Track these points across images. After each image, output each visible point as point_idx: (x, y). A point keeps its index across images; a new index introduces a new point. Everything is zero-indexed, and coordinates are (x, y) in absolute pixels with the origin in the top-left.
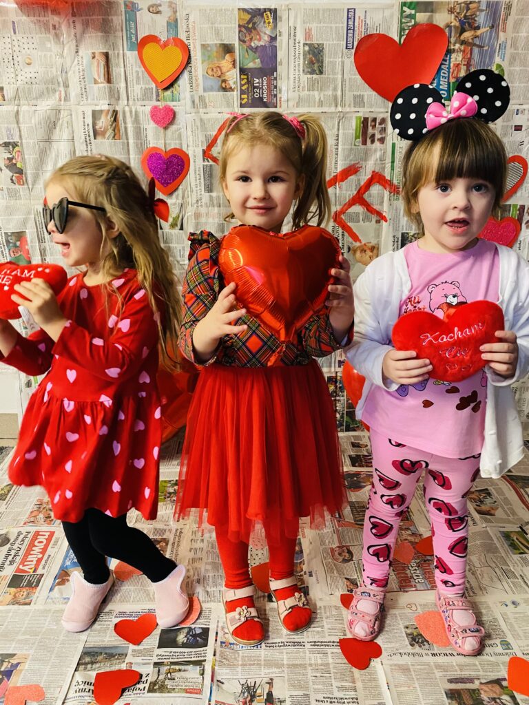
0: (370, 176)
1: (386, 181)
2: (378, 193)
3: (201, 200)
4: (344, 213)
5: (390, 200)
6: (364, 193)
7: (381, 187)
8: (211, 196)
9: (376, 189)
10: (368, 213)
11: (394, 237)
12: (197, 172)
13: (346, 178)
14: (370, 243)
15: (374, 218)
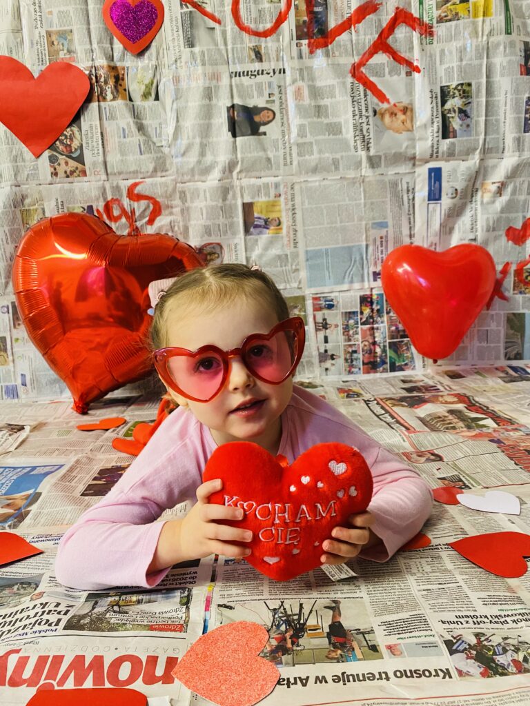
0: (393, 14)
1: (414, 19)
2: (405, 36)
3: (180, 58)
4: (364, 65)
5: (421, 44)
6: (388, 37)
7: (409, 29)
8: (193, 54)
9: (402, 32)
10: (396, 64)
11: (431, 91)
12: (174, 23)
13: (364, 18)
14: (401, 102)
15: (403, 69)
